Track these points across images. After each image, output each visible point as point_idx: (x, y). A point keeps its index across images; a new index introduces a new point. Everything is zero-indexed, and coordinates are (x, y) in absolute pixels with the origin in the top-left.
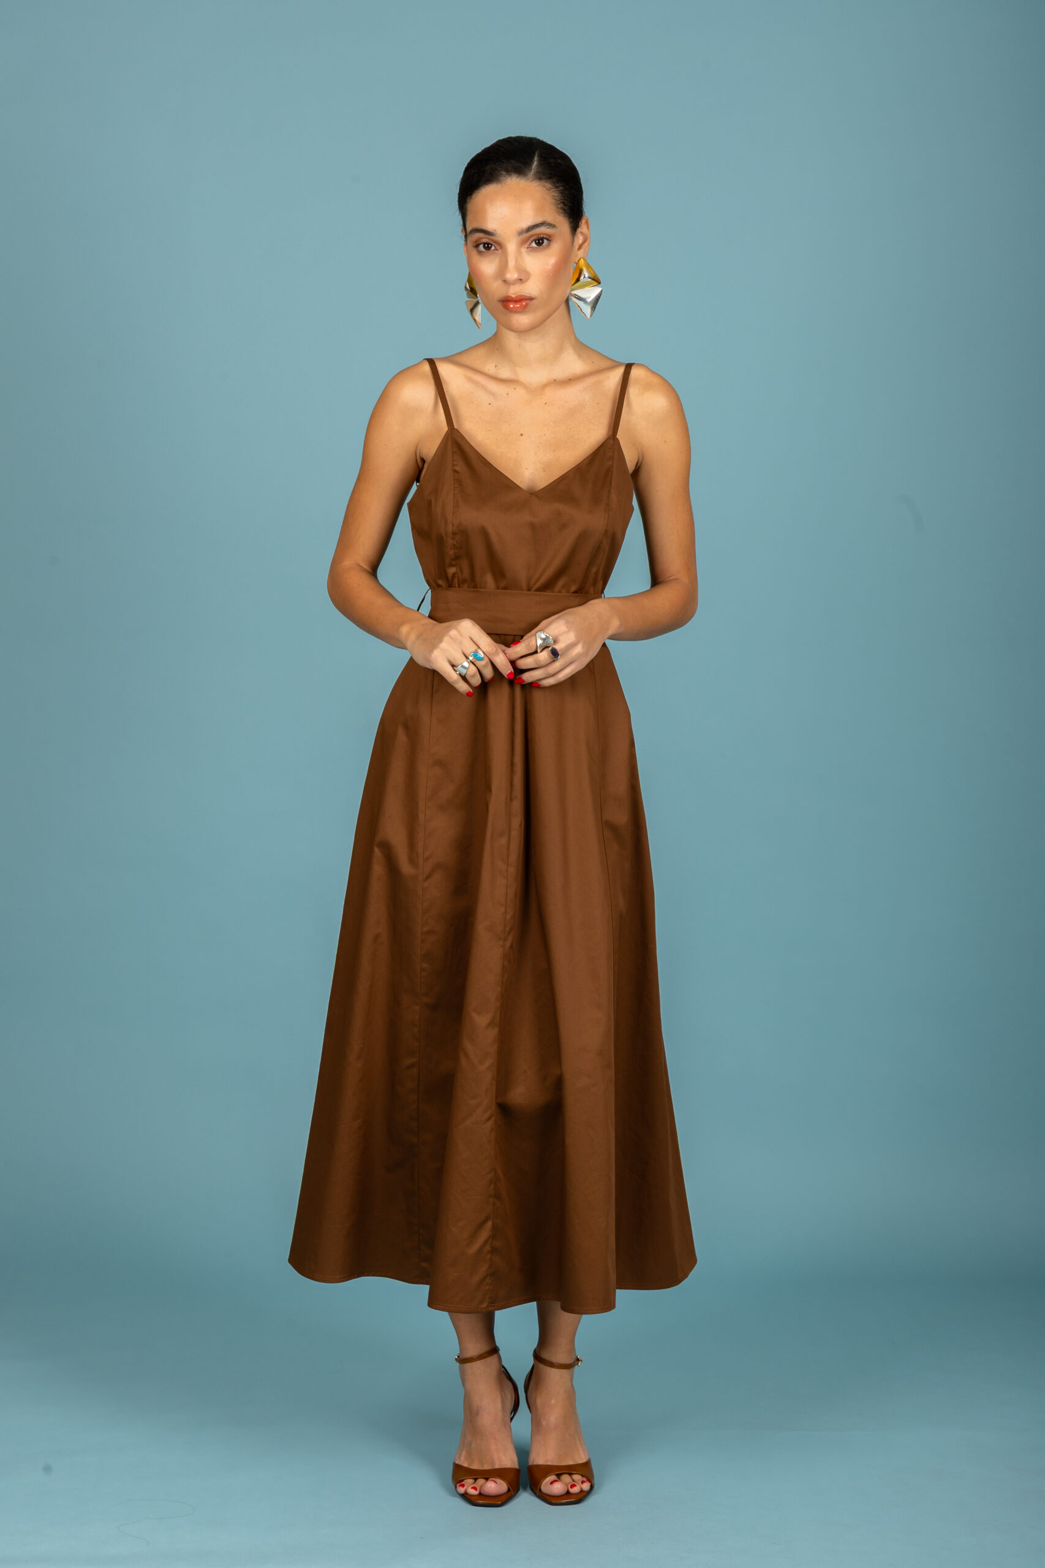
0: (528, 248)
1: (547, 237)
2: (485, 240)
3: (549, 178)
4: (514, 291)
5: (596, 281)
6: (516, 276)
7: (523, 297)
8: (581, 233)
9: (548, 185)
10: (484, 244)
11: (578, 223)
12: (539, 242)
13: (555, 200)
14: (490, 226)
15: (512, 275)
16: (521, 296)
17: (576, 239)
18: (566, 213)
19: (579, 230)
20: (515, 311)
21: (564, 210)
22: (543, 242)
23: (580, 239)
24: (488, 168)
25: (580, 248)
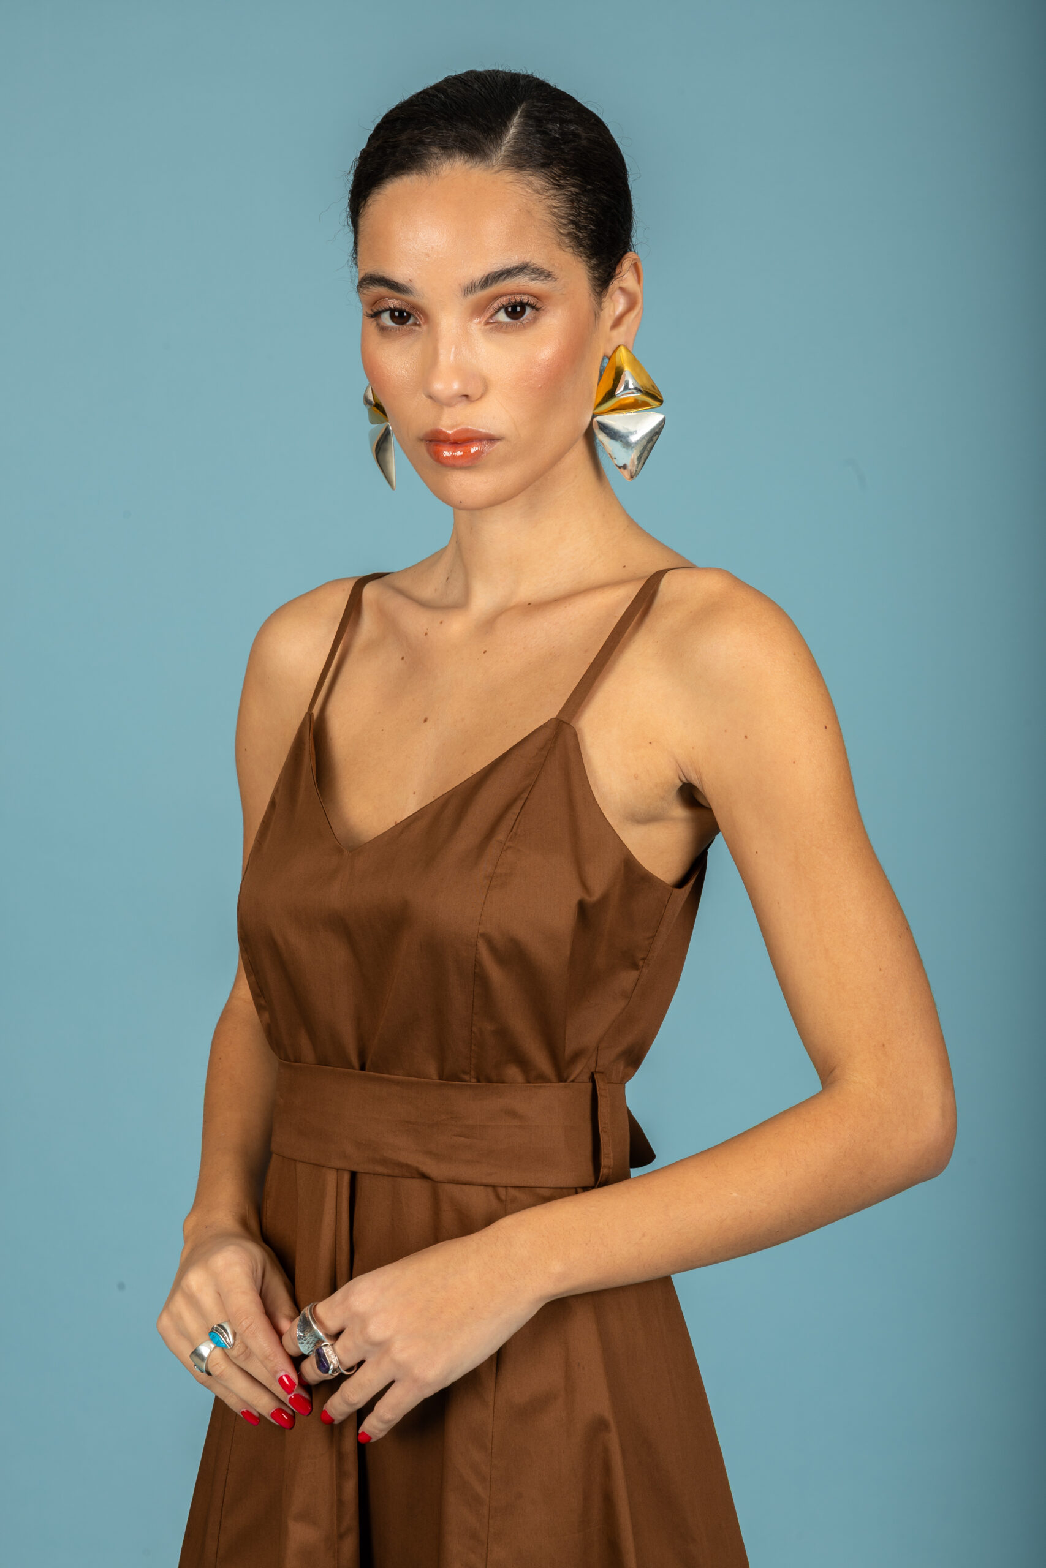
0: (487, 323)
1: (532, 301)
2: (393, 303)
3: (543, 165)
4: (450, 422)
5: (651, 396)
6: (456, 386)
7: (469, 435)
8: (622, 289)
9: (538, 181)
10: (392, 311)
11: (615, 269)
12: (516, 310)
13: (554, 214)
14: (400, 273)
15: (446, 385)
16: (468, 430)
17: (607, 302)
18: (581, 245)
19: (614, 285)
20: (452, 465)
21: (576, 238)
22: (523, 312)
23: (616, 304)
24: (404, 137)
25: (618, 322)
